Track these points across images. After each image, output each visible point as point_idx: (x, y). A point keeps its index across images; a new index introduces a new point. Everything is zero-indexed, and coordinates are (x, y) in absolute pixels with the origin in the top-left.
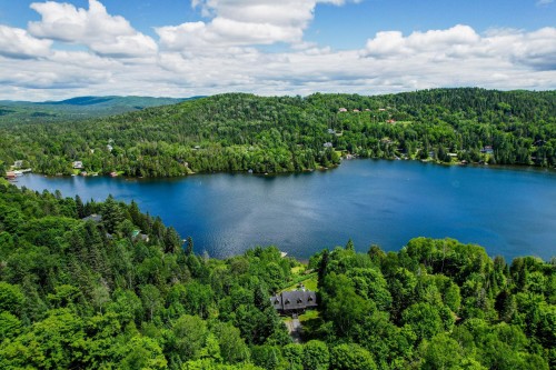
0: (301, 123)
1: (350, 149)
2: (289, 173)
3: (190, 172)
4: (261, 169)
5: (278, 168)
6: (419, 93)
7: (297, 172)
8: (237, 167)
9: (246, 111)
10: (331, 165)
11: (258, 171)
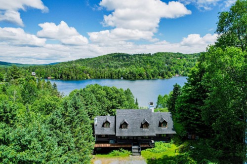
0: (150, 62)
1: (177, 72)
2: (143, 79)
3: (89, 78)
4: (128, 77)
5: (137, 76)
9: (124, 59)
11: (126, 77)
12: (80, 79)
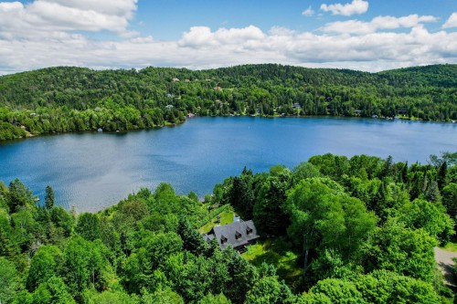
0: (140, 90)
1: (190, 109)
2: (140, 129)
3: (28, 134)
4: (111, 127)
5: (129, 125)
6: (234, 68)
7: (148, 129)
8: (84, 128)
9: (83, 82)
10: (178, 121)
11: (108, 129)
12: (7, 139)
